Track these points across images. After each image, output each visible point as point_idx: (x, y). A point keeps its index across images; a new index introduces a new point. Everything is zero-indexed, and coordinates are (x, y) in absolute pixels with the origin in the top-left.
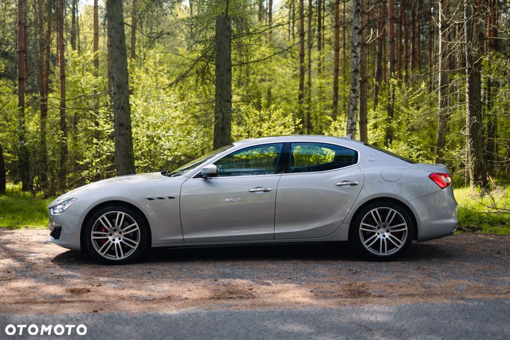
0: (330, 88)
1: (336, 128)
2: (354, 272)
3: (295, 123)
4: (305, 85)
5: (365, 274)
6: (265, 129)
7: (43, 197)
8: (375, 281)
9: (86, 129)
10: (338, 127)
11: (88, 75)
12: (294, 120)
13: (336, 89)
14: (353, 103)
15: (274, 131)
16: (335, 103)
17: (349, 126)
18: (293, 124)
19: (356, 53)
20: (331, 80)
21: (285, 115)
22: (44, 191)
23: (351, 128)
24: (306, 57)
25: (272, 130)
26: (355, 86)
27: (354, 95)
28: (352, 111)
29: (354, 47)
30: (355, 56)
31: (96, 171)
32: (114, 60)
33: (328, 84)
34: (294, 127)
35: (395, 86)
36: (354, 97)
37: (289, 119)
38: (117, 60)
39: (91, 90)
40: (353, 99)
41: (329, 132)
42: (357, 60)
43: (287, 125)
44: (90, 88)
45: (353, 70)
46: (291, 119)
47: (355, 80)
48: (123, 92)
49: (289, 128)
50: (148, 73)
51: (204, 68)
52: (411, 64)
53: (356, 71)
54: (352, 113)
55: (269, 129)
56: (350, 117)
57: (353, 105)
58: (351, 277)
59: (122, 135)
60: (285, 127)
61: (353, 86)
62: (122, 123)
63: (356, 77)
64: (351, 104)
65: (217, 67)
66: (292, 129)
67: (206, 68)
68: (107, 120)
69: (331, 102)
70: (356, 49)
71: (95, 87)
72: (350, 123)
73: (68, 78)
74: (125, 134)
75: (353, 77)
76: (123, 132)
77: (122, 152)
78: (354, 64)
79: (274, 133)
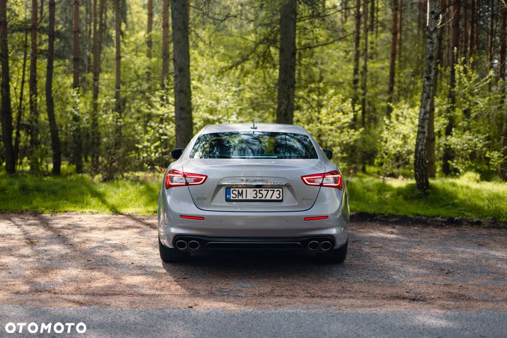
1: (397, 116)
2: (446, 271)
3: (354, 109)
4: (361, 69)
5: (458, 274)
6: (324, 115)
7: (101, 180)
8: (472, 283)
9: (139, 111)
10: (400, 114)
11: (141, 56)
12: (353, 106)
14: (427, 91)
15: (333, 117)
17: (422, 115)
18: (352, 110)
19: (431, 39)
21: (344, 101)
22: (102, 174)
23: (423, 117)
24: (362, 41)
25: (331, 116)
26: (430, 73)
27: (428, 83)
28: (426, 100)
29: (430, 32)
30: (431, 43)
31: (155, 155)
32: (177, 42)
33: (383, 68)
34: (353, 114)
35: (461, 72)
36: (428, 85)
37: (348, 105)
38: (180, 42)
39: (144, 71)
40: (427, 88)
41: (390, 119)
42: (433, 47)
43: (346, 111)
44: (144, 69)
45: (428, 57)
46: (350, 105)
47: (430, 67)
48: (185, 76)
49: (347, 114)
50: (203, 55)
51: (266, 52)
52: (469, 49)
53: (431, 58)
54: (425, 102)
55: (327, 115)
56: (423, 106)
57: (427, 93)
58: (445, 277)
59: (183, 119)
60: (344, 113)
61: (427, 74)
62: (183, 106)
63: (431, 64)
64: (425, 92)
65: (282, 51)
66: (351, 115)
67: (268, 52)
68: (164, 103)
69: (386, 88)
70: (432, 35)
71: (149, 68)
72: (423, 112)
73: (123, 60)
74: (186, 118)
75: (428, 64)
76: (184, 116)
77: (183, 137)
78: (429, 51)
79: (333, 120)
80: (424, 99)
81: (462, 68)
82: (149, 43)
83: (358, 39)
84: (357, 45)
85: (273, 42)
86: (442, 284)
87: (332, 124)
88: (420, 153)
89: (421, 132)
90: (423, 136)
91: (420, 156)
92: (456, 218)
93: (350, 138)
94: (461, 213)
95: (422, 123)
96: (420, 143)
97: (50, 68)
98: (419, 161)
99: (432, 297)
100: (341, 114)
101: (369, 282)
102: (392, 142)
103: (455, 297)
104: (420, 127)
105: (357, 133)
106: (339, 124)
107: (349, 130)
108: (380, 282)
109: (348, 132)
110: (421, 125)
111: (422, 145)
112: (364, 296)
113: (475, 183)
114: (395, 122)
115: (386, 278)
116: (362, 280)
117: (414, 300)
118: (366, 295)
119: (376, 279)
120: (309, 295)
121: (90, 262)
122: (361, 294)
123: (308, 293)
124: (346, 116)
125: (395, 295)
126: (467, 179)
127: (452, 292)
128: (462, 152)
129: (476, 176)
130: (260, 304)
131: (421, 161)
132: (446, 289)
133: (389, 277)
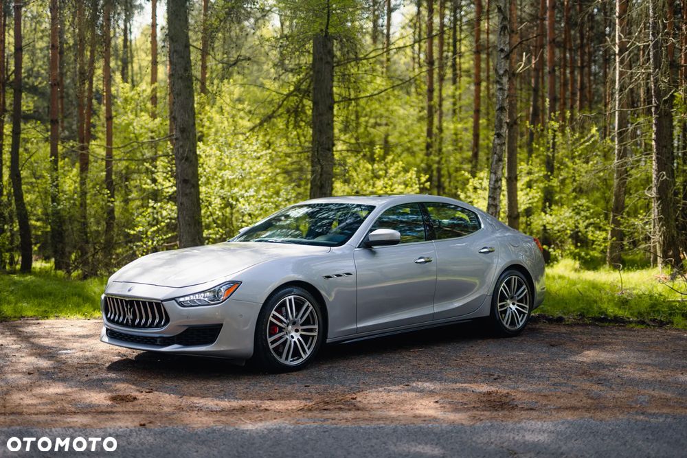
0: (468, 136)
1: (475, 188)
3: (419, 180)
4: (435, 130)
5: (510, 379)
6: (379, 188)
7: (81, 277)
8: (523, 389)
10: (478, 186)
11: (143, 116)
12: (419, 177)
13: (476, 136)
14: (498, 152)
16: (476, 155)
17: (492, 183)
18: (417, 182)
19: (501, 84)
20: (470, 124)
21: (406, 170)
22: (82, 269)
23: (494, 185)
24: (436, 94)
26: (501, 129)
27: (499, 142)
28: (496, 163)
29: (500, 76)
30: (501, 89)
32: (177, 94)
33: (466, 129)
34: (418, 186)
35: (555, 131)
36: (499, 144)
37: (412, 175)
38: (180, 95)
39: (147, 136)
40: (498, 147)
41: (466, 193)
42: (504, 95)
43: (410, 183)
44: (146, 133)
45: (497, 107)
46: (414, 176)
47: (500, 121)
48: (188, 138)
49: (411, 186)
50: (222, 114)
51: (298, 106)
52: (578, 103)
53: (502, 109)
54: (496, 165)
56: (494, 171)
57: (498, 155)
59: (186, 195)
60: (407, 186)
61: (497, 130)
62: (187, 178)
63: (502, 117)
64: (495, 153)
65: (315, 103)
66: (416, 188)
67: (300, 106)
68: (168, 176)
69: (469, 155)
70: (502, 79)
71: (152, 132)
72: (494, 179)
73: (116, 121)
74: (190, 193)
75: (498, 116)
76: (188, 191)
77: (187, 218)
78: (499, 100)
80: (494, 163)
81: (556, 125)
82: (154, 99)
83: (431, 91)
84: (430, 99)
85: (306, 93)
89: (492, 205)
95: (492, 194)
97: (16, 132)
100: (403, 186)
101: (390, 391)
104: (490, 199)
110: (492, 196)
113: (573, 272)
114: (474, 196)
115: (413, 387)
124: (410, 189)
126: (563, 267)
128: (558, 234)
129: (574, 264)
133: (418, 385)
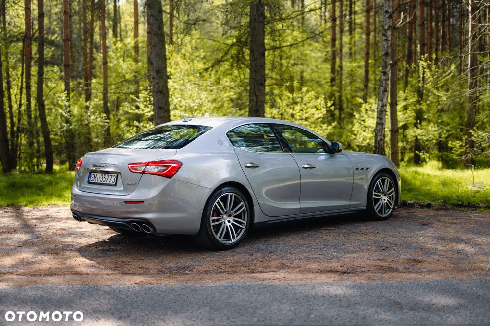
0: (361, 72)
1: (367, 110)
2: (384, 248)
3: (326, 105)
4: (337, 68)
5: (394, 250)
6: (298, 111)
8: (404, 257)
9: (127, 113)
10: (369, 109)
11: (129, 61)
12: (326, 103)
13: (367, 72)
14: (384, 85)
15: (306, 113)
16: (366, 86)
17: (380, 107)
19: (386, 36)
20: (362, 63)
21: (317, 98)
23: (381, 109)
24: (337, 42)
25: (304, 112)
26: (386, 69)
27: (384, 78)
29: (385, 30)
30: (386, 40)
33: (359, 67)
34: (325, 109)
35: (424, 69)
36: (384, 80)
37: (321, 101)
38: (156, 46)
39: (132, 75)
40: (384, 82)
41: (360, 114)
42: (388, 44)
43: (319, 107)
44: (131, 73)
45: (383, 53)
46: (323, 102)
47: (386, 63)
48: (161, 77)
49: (320, 110)
50: (185, 59)
51: (239, 53)
52: (441, 47)
53: (386, 54)
54: (382, 95)
55: (301, 112)
56: (380, 99)
57: (384, 87)
58: (380, 253)
59: (161, 117)
60: (317, 109)
61: (383, 69)
62: (161, 106)
63: (387, 60)
64: (382, 86)
65: (252, 51)
66: (324, 111)
67: (241, 53)
68: (147, 104)
69: (362, 86)
70: (386, 32)
71: (135, 72)
72: (381, 105)
73: (110, 64)
74: (164, 116)
75: (384, 59)
76: (162, 115)
78: (384, 47)
79: (307, 115)
80: (381, 93)
81: (425, 64)
82: (136, 49)
83: (334, 40)
84: (334, 46)
85: (245, 44)
86: (376, 259)
87: (306, 119)
88: (379, 143)
89: (380, 123)
90: (381, 127)
91: (379, 146)
92: (409, 202)
93: (323, 132)
94: (414, 198)
95: (380, 115)
96: (379, 134)
97: (40, 73)
98: (379, 151)
99: (363, 270)
100: (315, 109)
101: (309, 258)
102: (362, 135)
103: (384, 270)
104: (378, 119)
105: (330, 127)
106: (312, 120)
107: (322, 125)
108: (319, 258)
109: (321, 127)
110: (379, 117)
111: (381, 135)
112: (300, 271)
113: (437, 170)
114: (365, 116)
115: (325, 255)
116: (303, 258)
117: (345, 273)
118: (302, 269)
119: (316, 255)
120: (250, 271)
121: (57, 247)
122: (298, 269)
123: (249, 269)
124: (320, 112)
125: (329, 269)
126: (430, 168)
127: (382, 265)
128: (427, 143)
129: (439, 164)
130: (201, 279)
131: (380, 150)
132: (379, 263)
133: (329, 254)
